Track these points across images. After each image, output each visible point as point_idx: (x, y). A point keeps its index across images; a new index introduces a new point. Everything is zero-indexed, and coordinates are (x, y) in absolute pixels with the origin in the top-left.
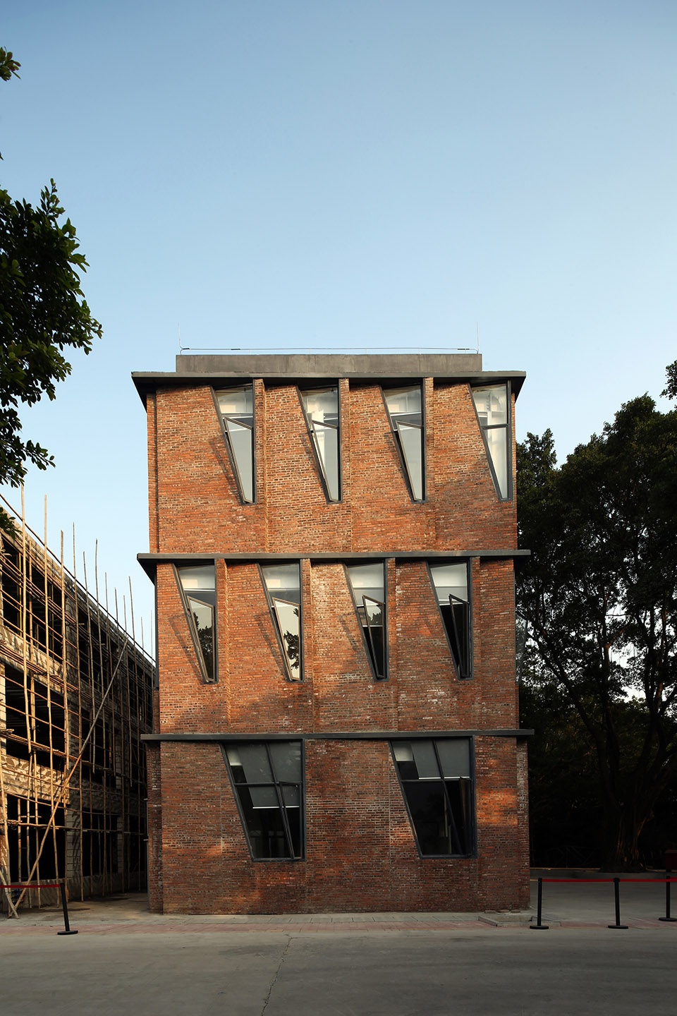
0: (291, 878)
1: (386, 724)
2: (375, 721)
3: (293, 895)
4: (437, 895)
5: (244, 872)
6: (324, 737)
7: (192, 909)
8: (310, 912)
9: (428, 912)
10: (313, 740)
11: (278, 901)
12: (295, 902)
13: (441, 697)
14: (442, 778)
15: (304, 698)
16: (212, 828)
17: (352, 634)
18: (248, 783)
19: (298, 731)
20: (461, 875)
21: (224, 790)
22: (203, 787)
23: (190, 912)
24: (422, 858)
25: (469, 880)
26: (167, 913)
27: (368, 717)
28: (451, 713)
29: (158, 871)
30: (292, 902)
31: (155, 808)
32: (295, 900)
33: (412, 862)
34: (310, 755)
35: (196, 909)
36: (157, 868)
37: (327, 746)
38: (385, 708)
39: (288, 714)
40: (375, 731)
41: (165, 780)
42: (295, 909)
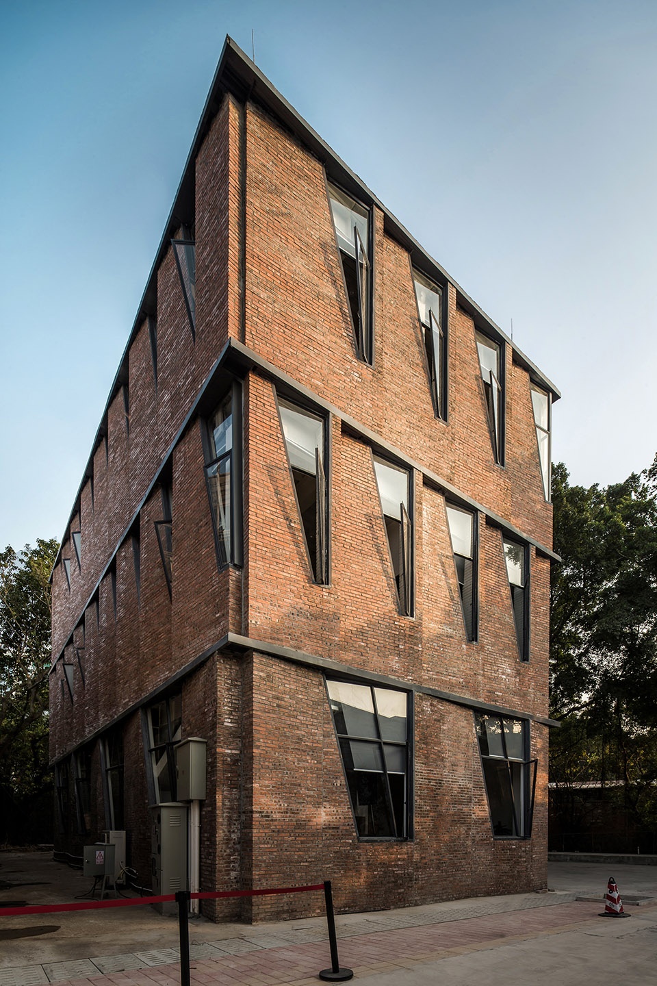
0: (399, 863)
1: (475, 692)
2: (466, 686)
3: (401, 885)
4: (504, 878)
5: (348, 856)
6: (430, 692)
7: (287, 911)
8: (416, 905)
9: (498, 895)
10: (420, 694)
11: (385, 892)
12: (403, 893)
13: (508, 675)
14: (506, 757)
15: (415, 641)
16: (312, 793)
17: (450, 582)
18: (349, 736)
19: (409, 680)
20: (521, 857)
21: (327, 740)
22: (303, 733)
23: (285, 916)
24: (495, 839)
25: (526, 862)
26: (256, 920)
27: (462, 680)
28: (515, 693)
29: (230, 855)
30: (400, 894)
31: (228, 755)
32: (402, 890)
33: (488, 844)
34: (418, 712)
35: (292, 911)
36: (228, 851)
37: (431, 705)
38: (475, 674)
39: (399, 655)
40: (467, 696)
41: (259, 713)
42: (402, 902)
